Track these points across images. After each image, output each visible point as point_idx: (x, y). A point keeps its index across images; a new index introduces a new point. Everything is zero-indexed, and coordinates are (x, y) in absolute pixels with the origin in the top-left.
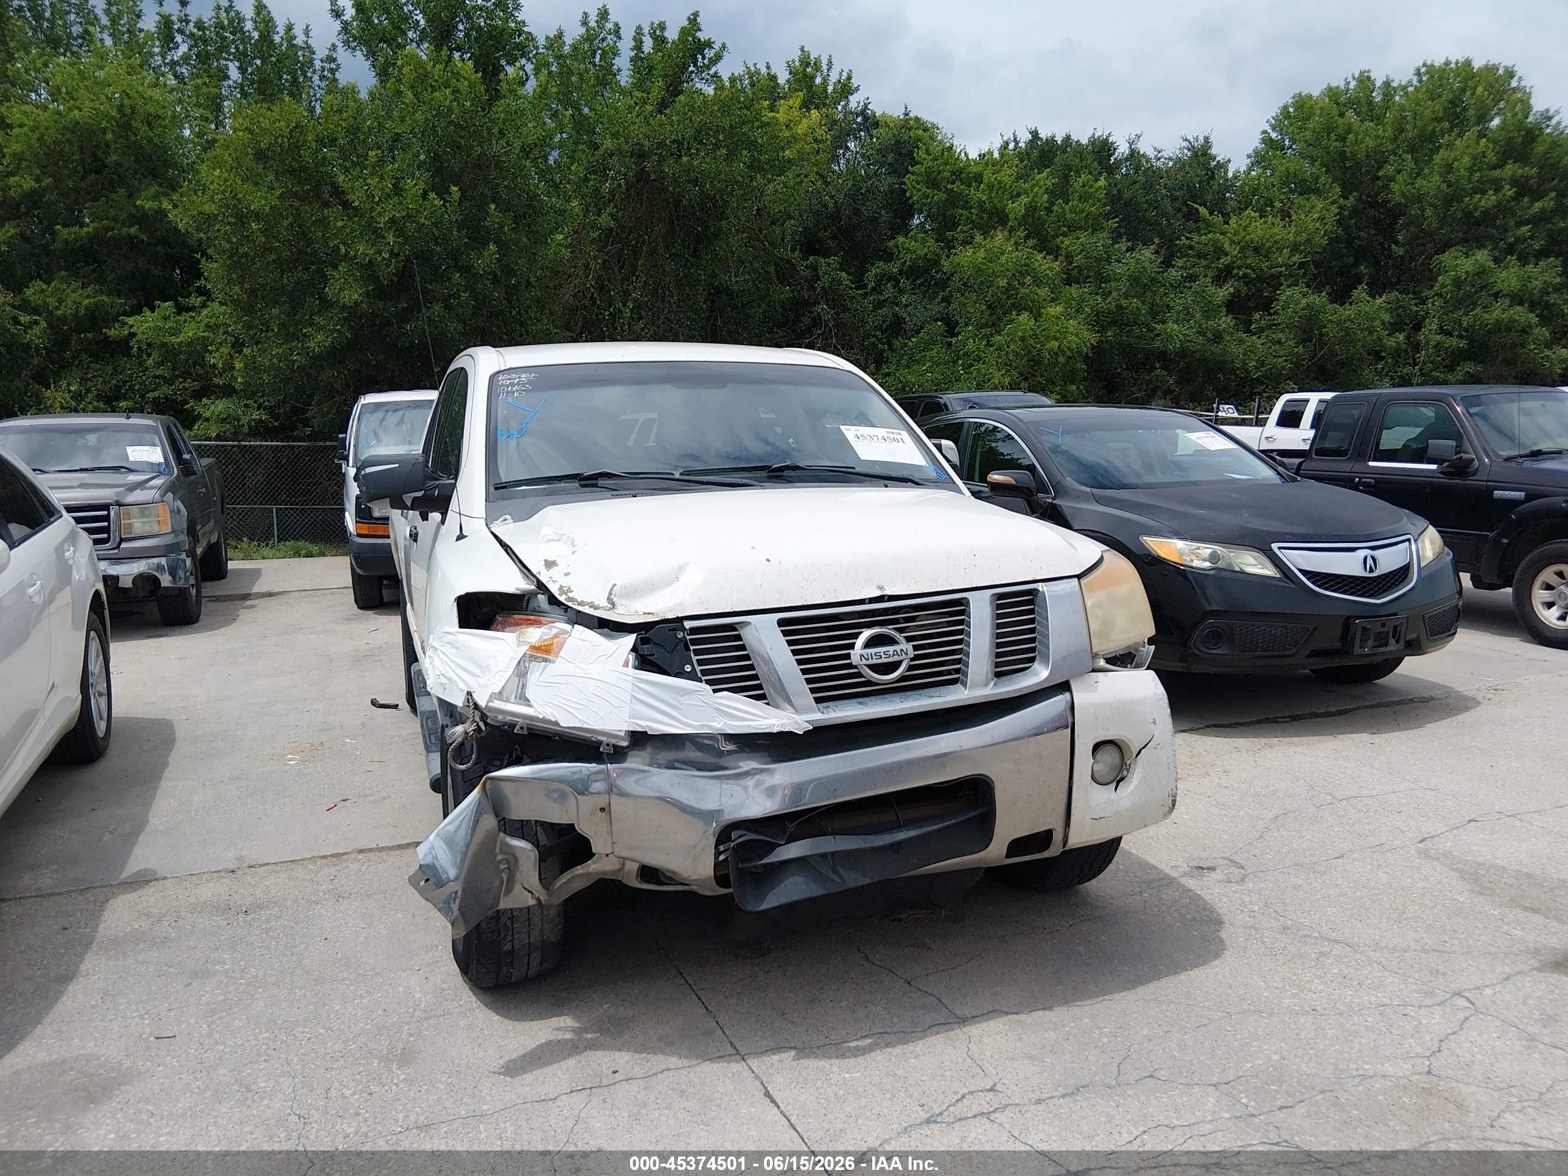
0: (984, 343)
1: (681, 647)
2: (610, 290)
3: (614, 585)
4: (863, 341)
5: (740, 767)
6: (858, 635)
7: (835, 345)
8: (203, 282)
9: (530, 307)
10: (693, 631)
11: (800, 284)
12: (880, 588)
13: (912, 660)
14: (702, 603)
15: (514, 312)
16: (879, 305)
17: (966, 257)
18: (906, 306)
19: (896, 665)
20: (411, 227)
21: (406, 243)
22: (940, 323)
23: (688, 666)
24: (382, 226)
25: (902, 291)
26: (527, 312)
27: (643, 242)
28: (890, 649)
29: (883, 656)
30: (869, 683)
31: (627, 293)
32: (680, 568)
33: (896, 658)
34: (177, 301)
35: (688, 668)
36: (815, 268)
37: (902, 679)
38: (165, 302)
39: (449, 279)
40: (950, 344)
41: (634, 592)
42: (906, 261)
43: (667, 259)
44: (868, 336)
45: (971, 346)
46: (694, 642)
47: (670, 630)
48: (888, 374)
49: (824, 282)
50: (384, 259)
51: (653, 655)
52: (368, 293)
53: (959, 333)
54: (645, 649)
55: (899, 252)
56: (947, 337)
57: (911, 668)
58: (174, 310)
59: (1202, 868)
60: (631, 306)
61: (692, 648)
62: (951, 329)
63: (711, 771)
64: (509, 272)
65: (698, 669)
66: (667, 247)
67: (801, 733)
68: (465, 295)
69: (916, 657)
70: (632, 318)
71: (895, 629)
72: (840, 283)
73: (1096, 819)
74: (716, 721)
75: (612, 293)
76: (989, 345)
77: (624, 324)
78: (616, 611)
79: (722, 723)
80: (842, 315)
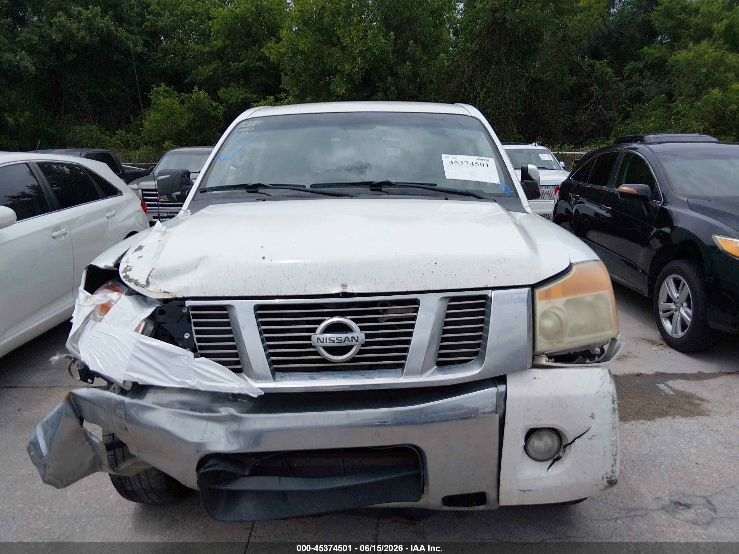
0: (688, 106)
1: (185, 319)
2: (475, 83)
3: (154, 269)
4: (618, 106)
5: (220, 412)
6: (322, 321)
7: (600, 109)
8: (283, 85)
9: (431, 93)
10: (194, 308)
11: (583, 75)
12: (344, 286)
13: (363, 345)
14: (203, 288)
15: (422, 96)
16: (631, 85)
17: (682, 55)
18: (645, 86)
19: (347, 349)
20: (369, 55)
21: (367, 63)
22: (663, 95)
23: (188, 334)
24: (356, 55)
25: (644, 78)
26: (429, 96)
27: (494, 57)
28: (343, 336)
29: (336, 341)
30: (325, 361)
31: (483, 84)
32: (201, 259)
33: (347, 344)
34: (275, 96)
35: (187, 336)
36: (592, 66)
37: (353, 359)
38: (271, 96)
39: (386, 80)
40: (669, 107)
41: (164, 275)
42: (648, 61)
43: (506, 65)
44: (621, 103)
45: (680, 107)
46: (195, 316)
47: (179, 306)
48: (628, 124)
49: (598, 73)
50: (356, 71)
51: (165, 323)
52: (348, 89)
53: (674, 101)
54: (160, 318)
55: (645, 56)
56: (668, 103)
57: (361, 352)
58: (274, 100)
59: (680, 504)
60: (485, 91)
61: (193, 320)
62: (670, 97)
63: (201, 412)
64: (416, 75)
65: (195, 336)
66: (507, 58)
67: (255, 396)
68: (393, 88)
69: (367, 344)
70: (485, 97)
71: (352, 319)
72: (607, 74)
73: (524, 491)
74: (191, 379)
75: (476, 84)
76: (692, 107)
77: (480, 100)
78: (148, 289)
79: (196, 382)
80: (606, 92)
